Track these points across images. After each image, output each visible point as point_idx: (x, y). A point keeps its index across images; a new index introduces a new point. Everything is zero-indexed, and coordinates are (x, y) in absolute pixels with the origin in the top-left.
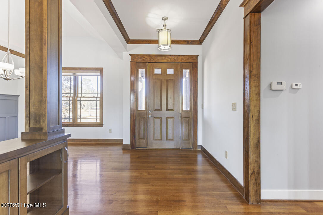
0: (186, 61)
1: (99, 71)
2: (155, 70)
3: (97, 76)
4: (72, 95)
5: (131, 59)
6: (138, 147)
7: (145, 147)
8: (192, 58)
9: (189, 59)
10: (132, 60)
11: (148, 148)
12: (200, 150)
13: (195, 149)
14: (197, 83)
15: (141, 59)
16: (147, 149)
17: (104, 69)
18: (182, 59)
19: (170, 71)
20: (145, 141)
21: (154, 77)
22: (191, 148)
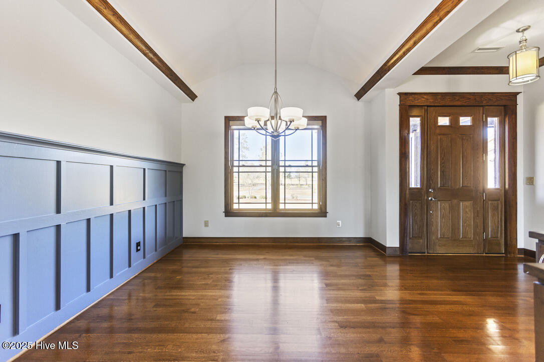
0: (496, 104)
1: (320, 122)
2: (440, 118)
3: (311, 131)
4: (269, 163)
5: (400, 101)
6: (410, 251)
7: (422, 251)
8: (507, 98)
9: (502, 99)
10: (402, 103)
11: (428, 253)
12: (523, 256)
13: (512, 255)
14: (516, 140)
15: (418, 100)
16: (426, 254)
17: (327, 118)
18: (490, 100)
19: (465, 121)
20: (421, 241)
21: (438, 131)
22: (503, 254)
